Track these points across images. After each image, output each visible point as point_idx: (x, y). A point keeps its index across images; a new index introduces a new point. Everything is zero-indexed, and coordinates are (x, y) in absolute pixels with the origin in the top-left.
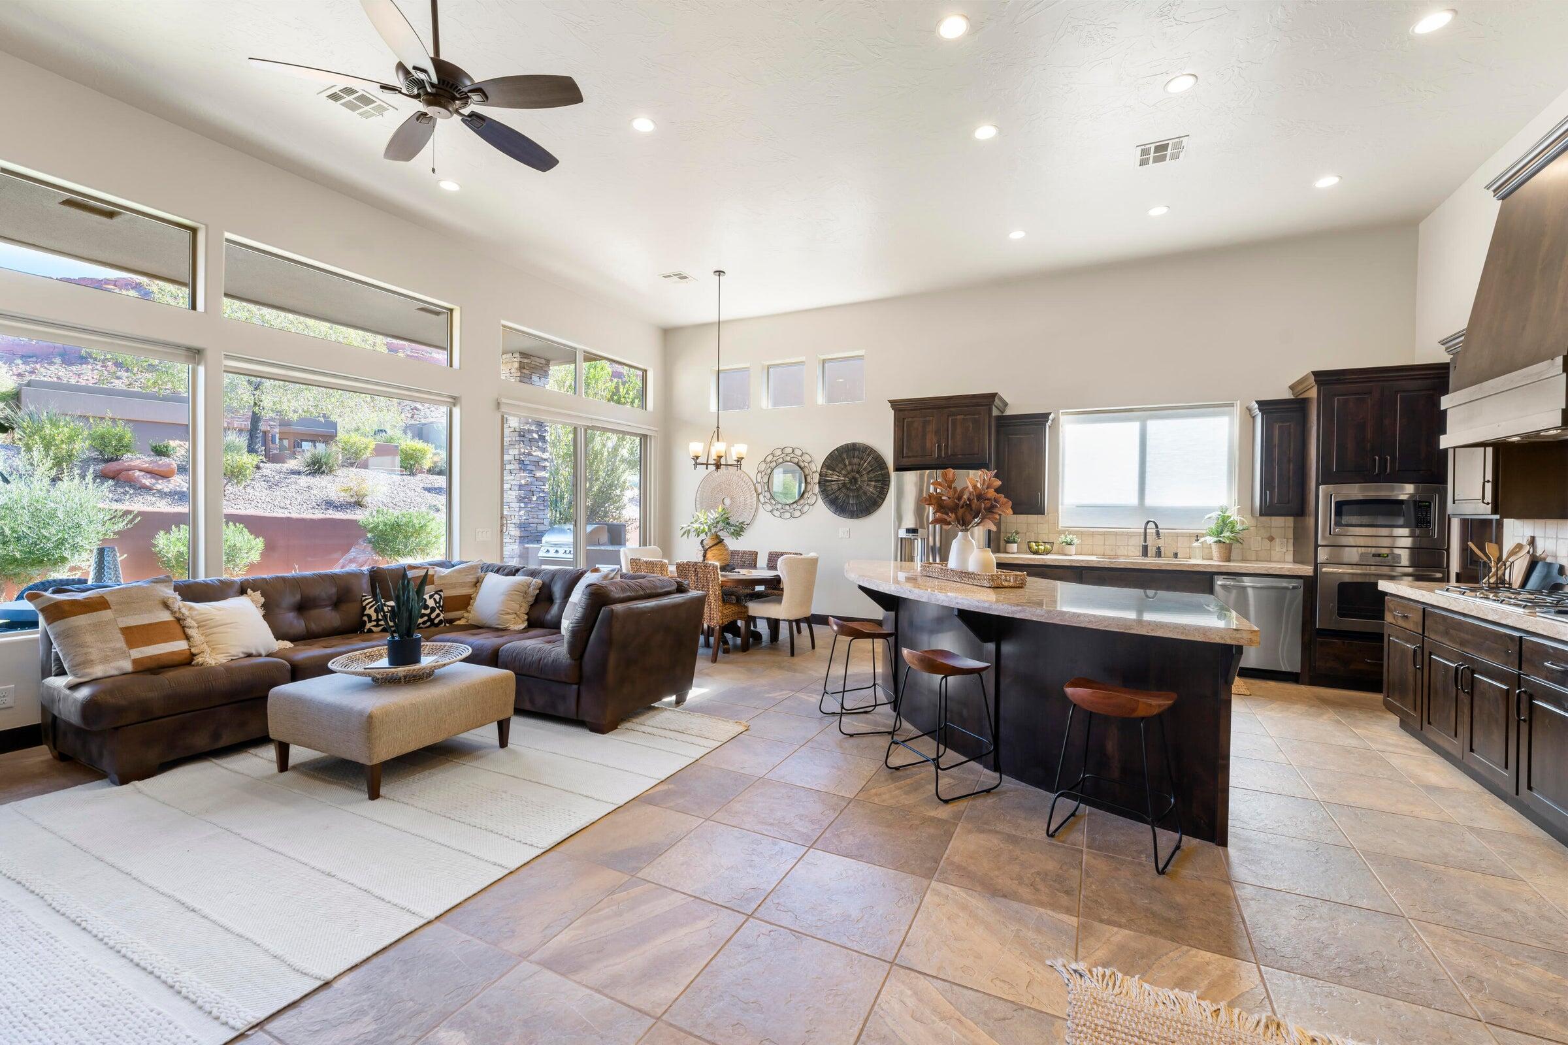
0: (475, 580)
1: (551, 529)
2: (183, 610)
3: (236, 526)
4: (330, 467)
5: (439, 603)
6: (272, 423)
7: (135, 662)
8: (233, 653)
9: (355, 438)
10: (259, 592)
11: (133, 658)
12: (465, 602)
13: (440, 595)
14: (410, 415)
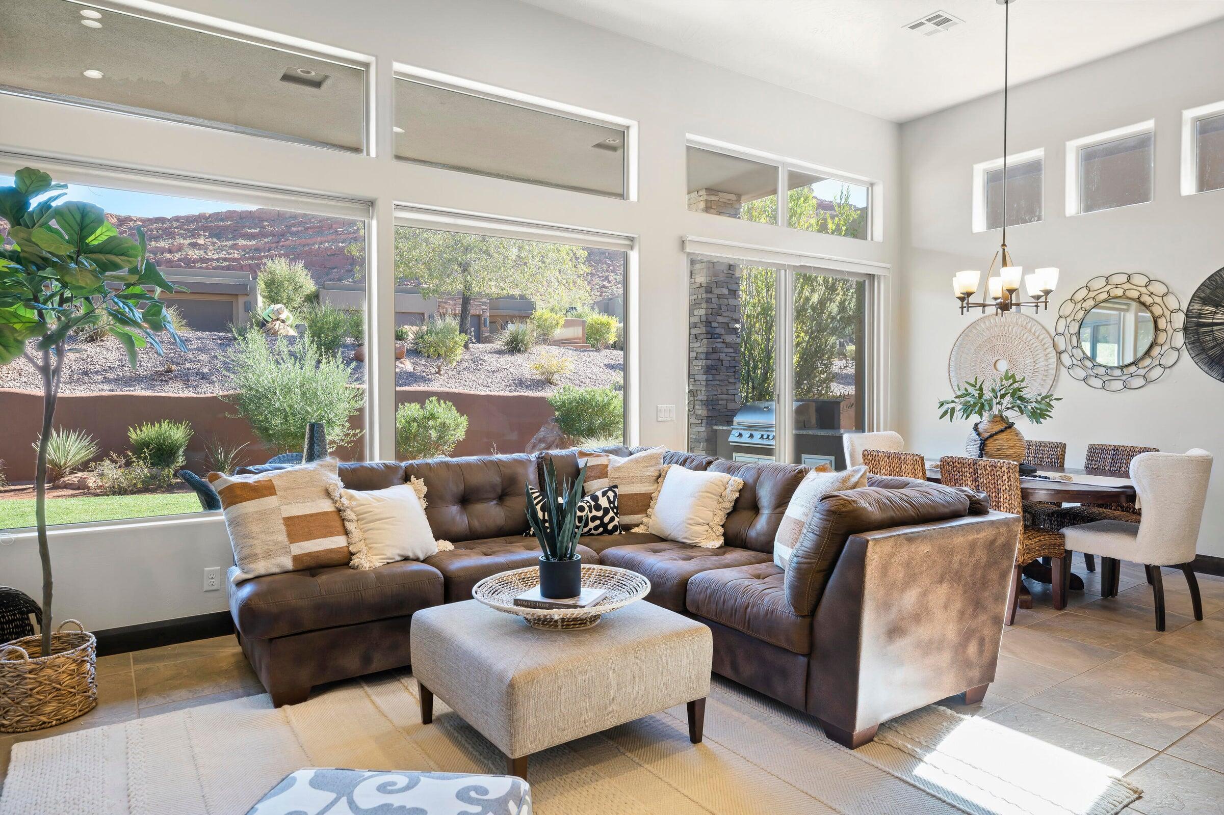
0: (656, 474)
1: (745, 408)
2: (344, 500)
3: (446, 404)
4: (525, 345)
5: (613, 502)
6: (484, 307)
7: (296, 559)
8: (389, 554)
9: (547, 315)
10: (422, 480)
11: (293, 554)
12: (644, 503)
13: (614, 492)
14: (598, 294)
